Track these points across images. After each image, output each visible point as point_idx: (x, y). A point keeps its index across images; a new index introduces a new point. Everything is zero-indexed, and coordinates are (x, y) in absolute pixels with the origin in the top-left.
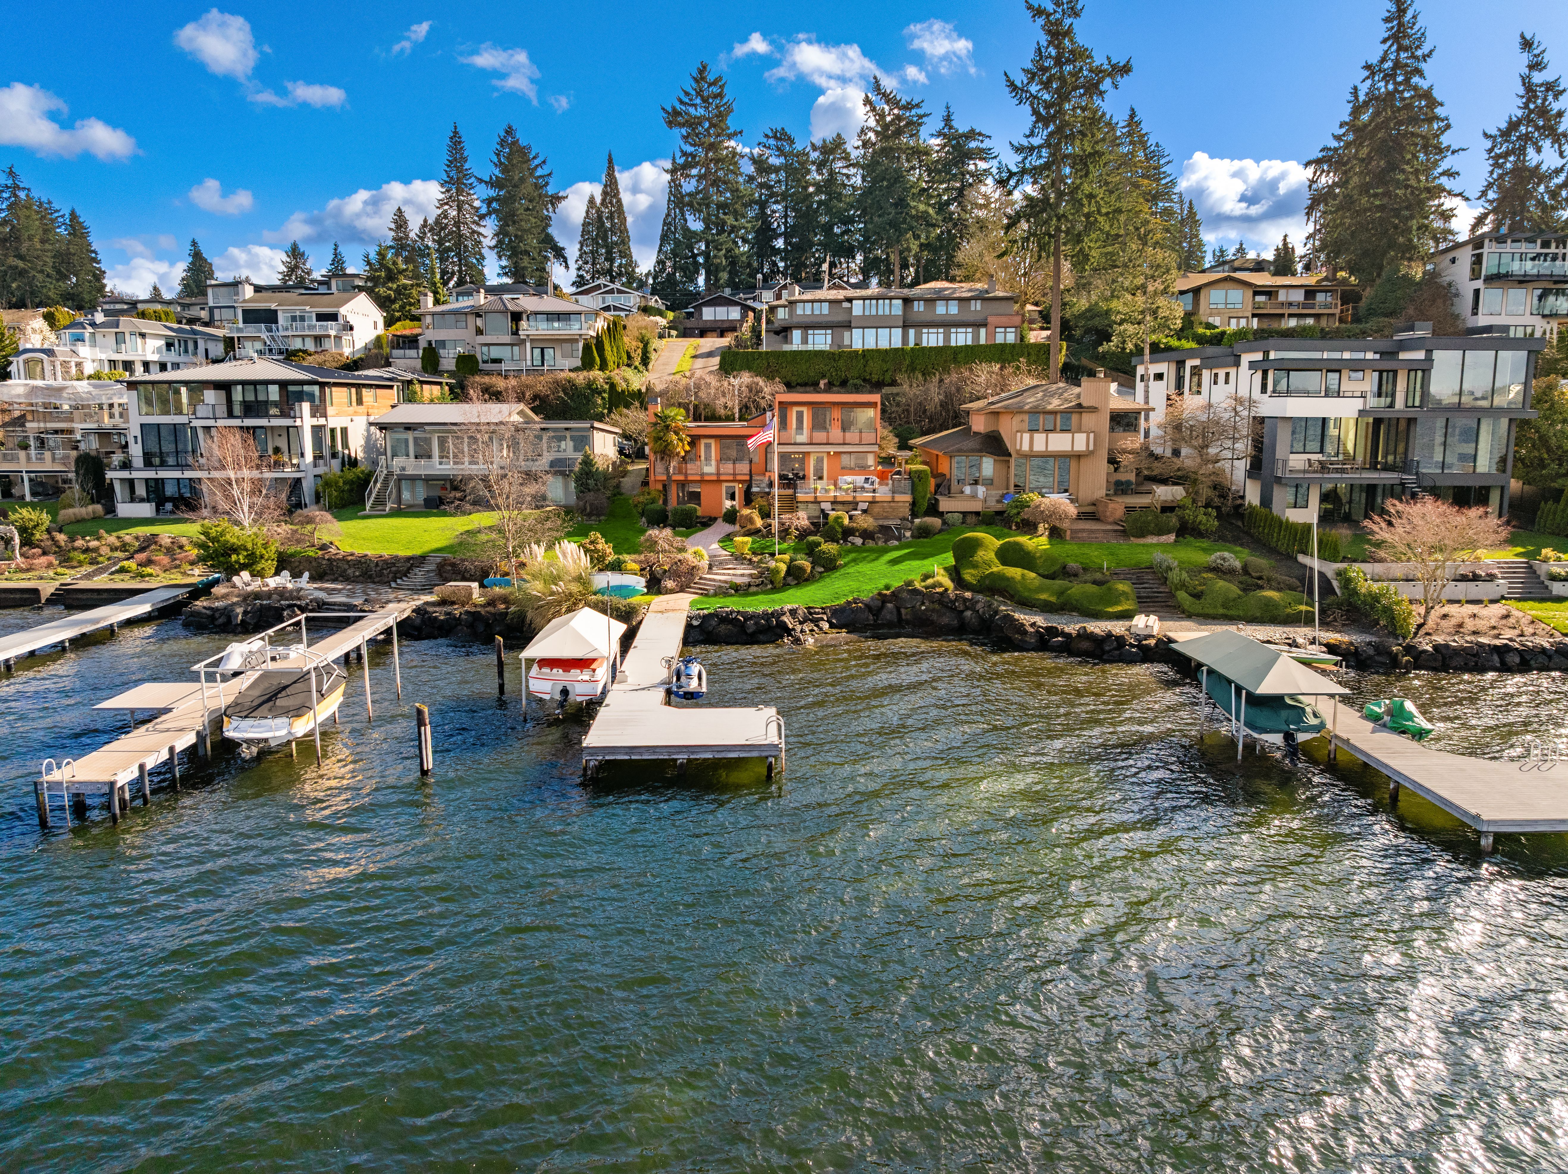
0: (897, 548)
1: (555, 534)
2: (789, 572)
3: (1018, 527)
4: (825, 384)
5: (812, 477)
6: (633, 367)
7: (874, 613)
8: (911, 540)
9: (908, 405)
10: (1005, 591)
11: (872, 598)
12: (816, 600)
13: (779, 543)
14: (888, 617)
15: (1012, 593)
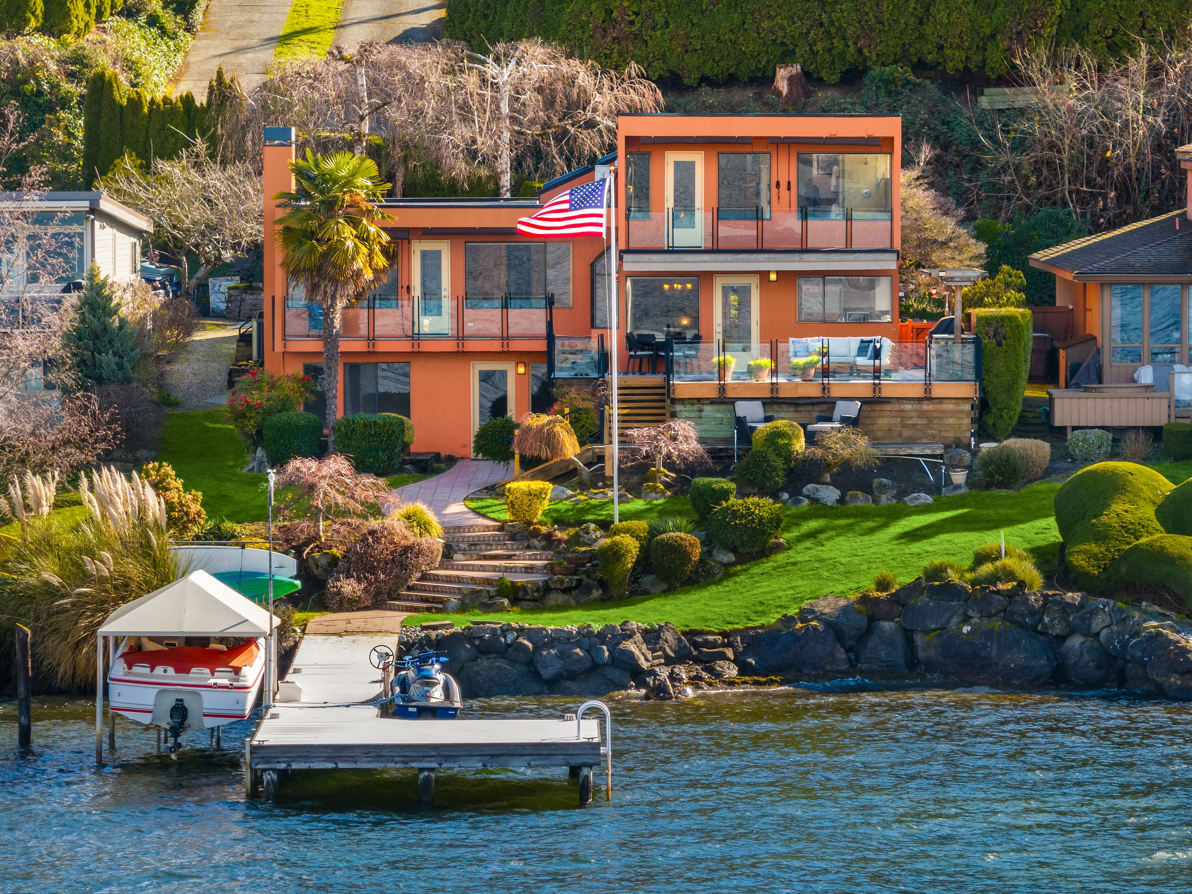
0: (925, 508)
2: (647, 556)
4: (791, 80)
5: (718, 335)
6: (142, 19)
7: (851, 643)
8: (964, 490)
9: (1052, 146)
10: (1165, 587)
11: (845, 610)
12: (709, 616)
13: (622, 499)
14: (883, 656)
15: (1180, 592)
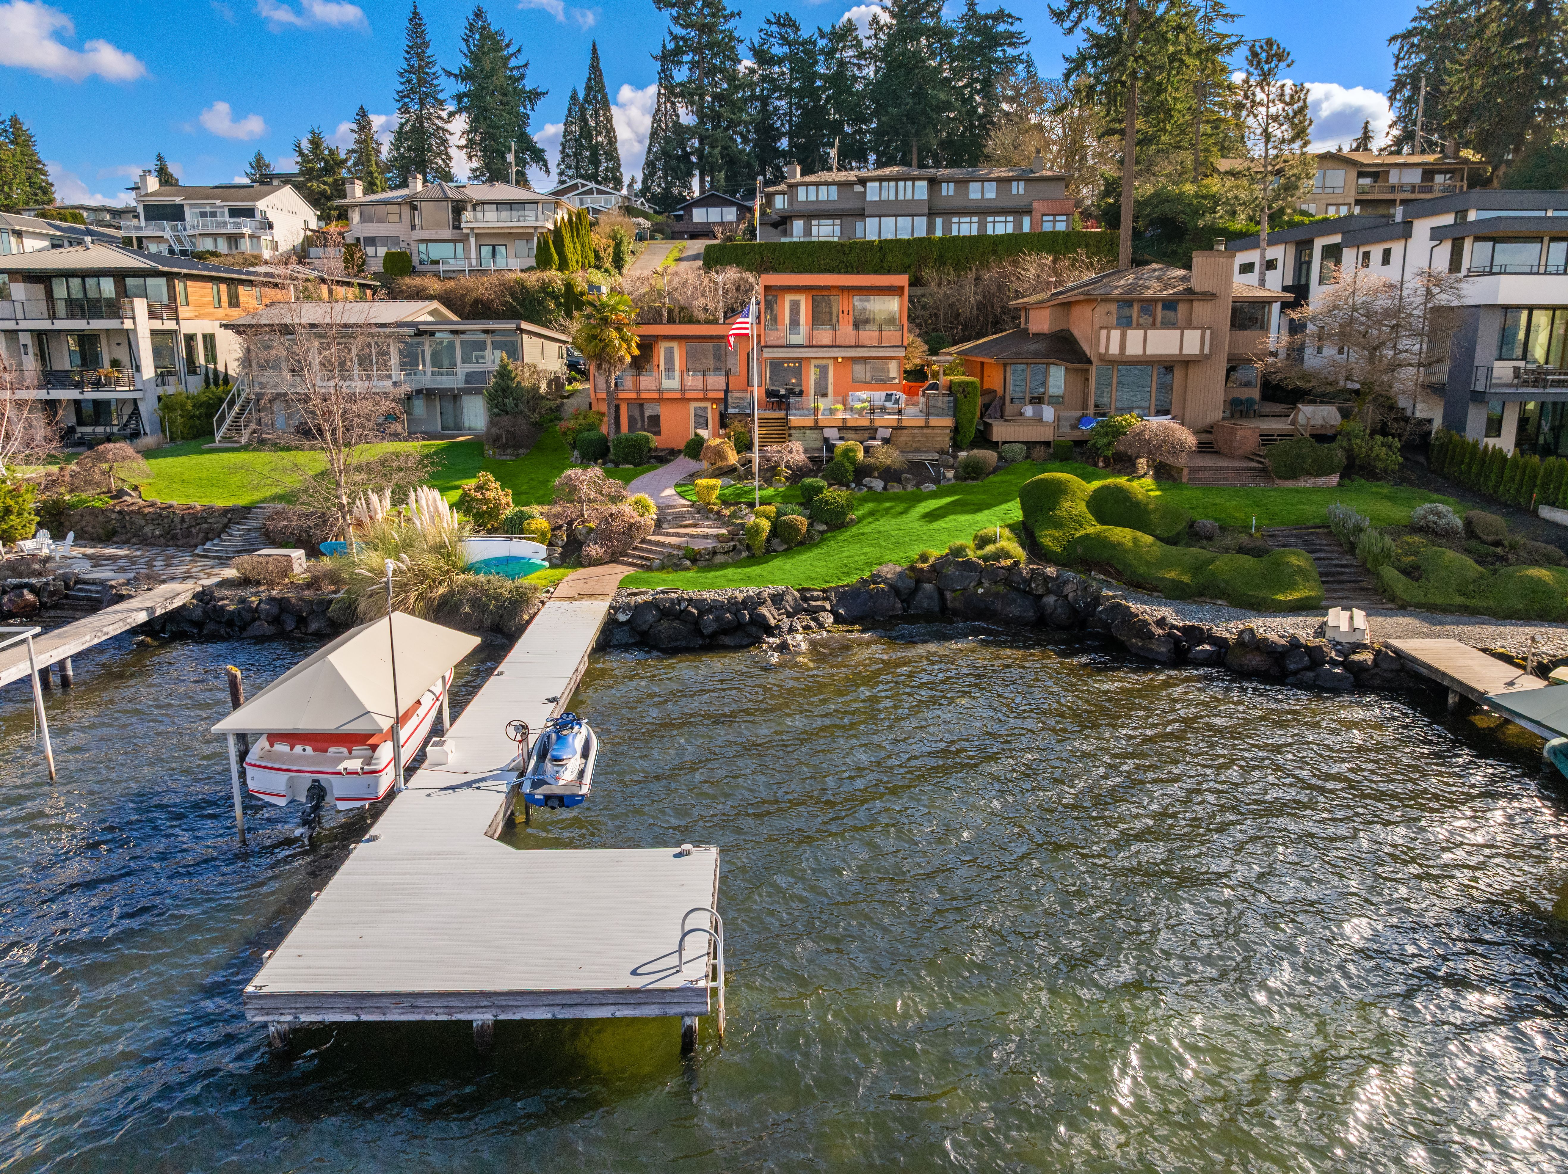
0: (934, 495)
2: (774, 532)
3: (1107, 464)
5: (812, 392)
6: (602, 270)
7: (904, 598)
8: (954, 483)
11: (900, 574)
12: (814, 575)
13: (761, 488)
14: (925, 605)
15: (1120, 567)
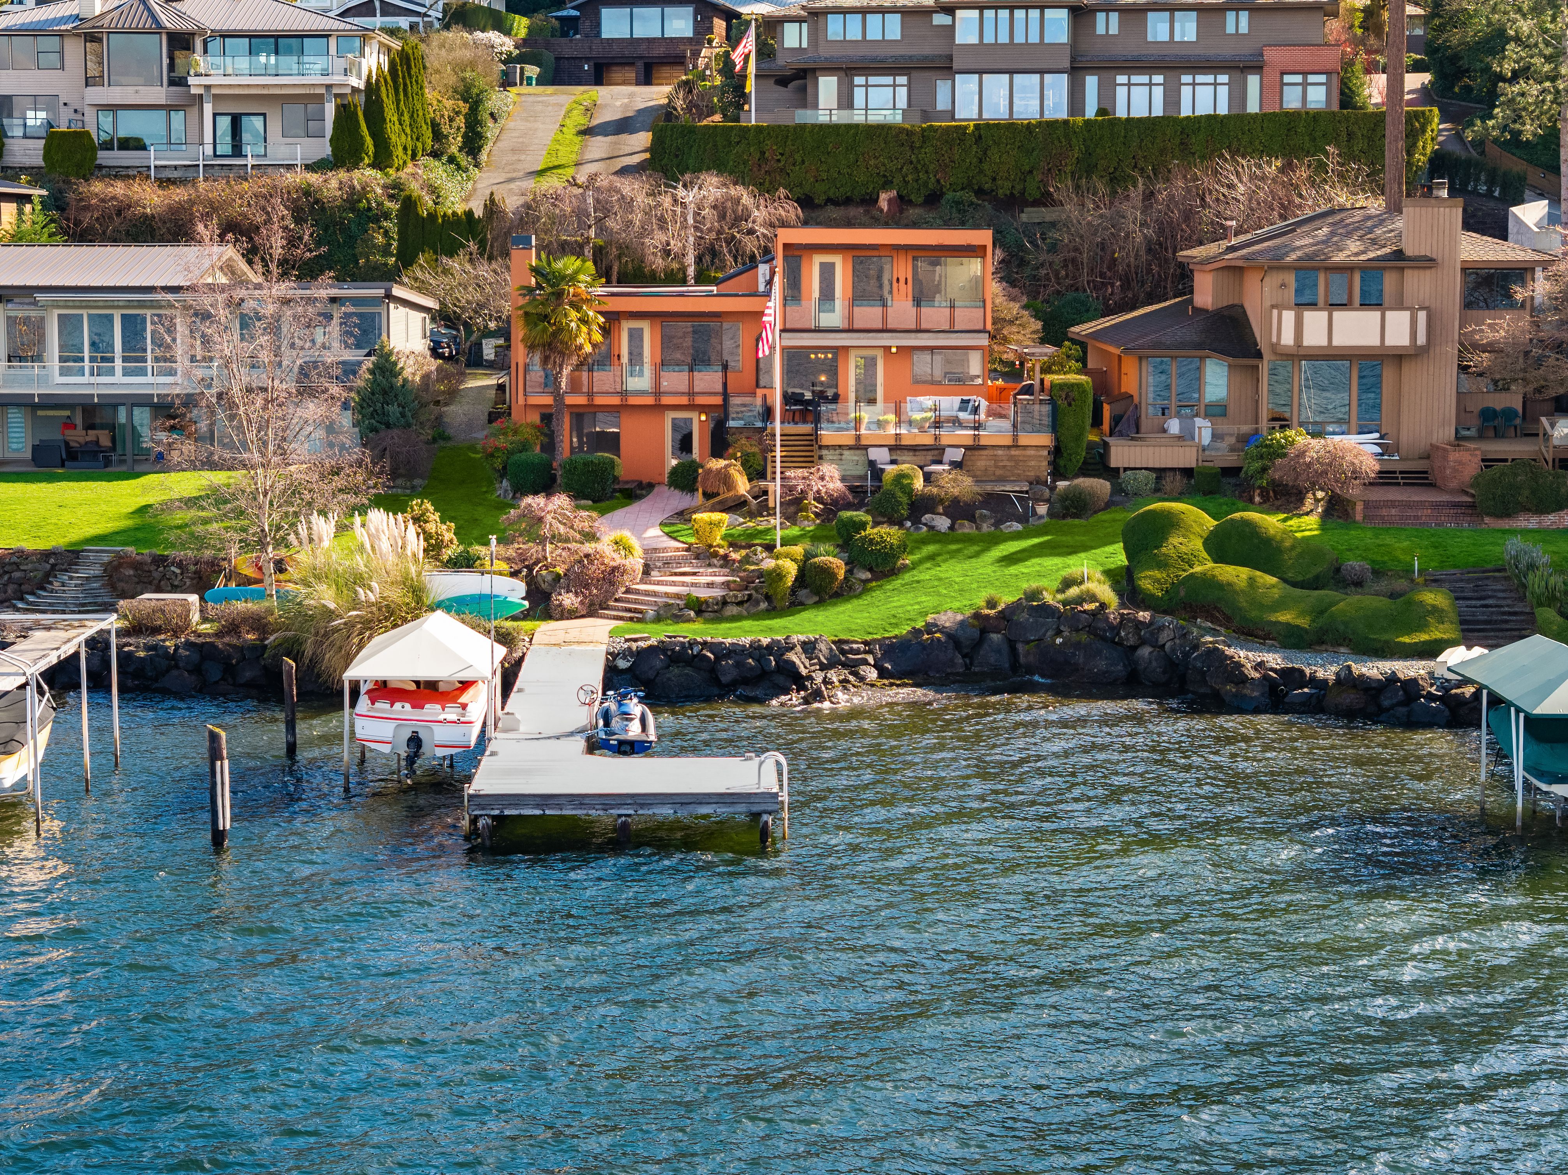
0: (1017, 536)
1: (352, 499)
2: (802, 577)
3: (1265, 499)
4: (890, 201)
5: (852, 397)
6: (445, 159)
7: (966, 651)
8: (1046, 520)
9: (1076, 249)
10: (1215, 608)
11: (962, 623)
12: (853, 627)
13: (783, 526)
14: (992, 660)
15: (1228, 612)
